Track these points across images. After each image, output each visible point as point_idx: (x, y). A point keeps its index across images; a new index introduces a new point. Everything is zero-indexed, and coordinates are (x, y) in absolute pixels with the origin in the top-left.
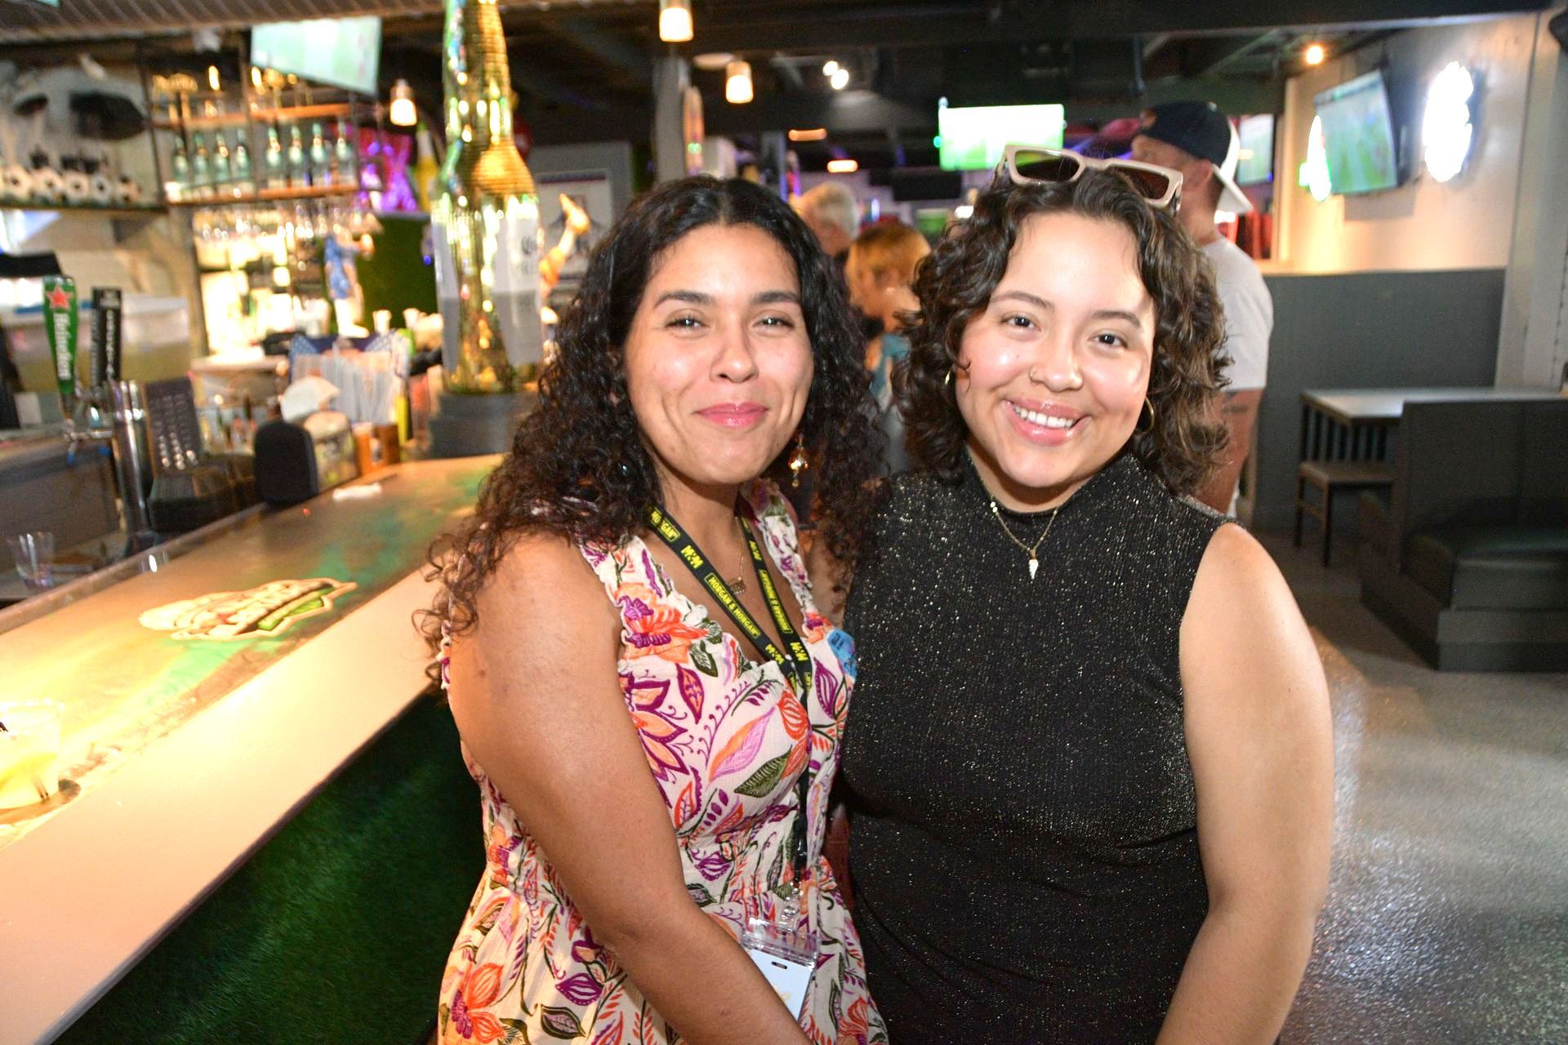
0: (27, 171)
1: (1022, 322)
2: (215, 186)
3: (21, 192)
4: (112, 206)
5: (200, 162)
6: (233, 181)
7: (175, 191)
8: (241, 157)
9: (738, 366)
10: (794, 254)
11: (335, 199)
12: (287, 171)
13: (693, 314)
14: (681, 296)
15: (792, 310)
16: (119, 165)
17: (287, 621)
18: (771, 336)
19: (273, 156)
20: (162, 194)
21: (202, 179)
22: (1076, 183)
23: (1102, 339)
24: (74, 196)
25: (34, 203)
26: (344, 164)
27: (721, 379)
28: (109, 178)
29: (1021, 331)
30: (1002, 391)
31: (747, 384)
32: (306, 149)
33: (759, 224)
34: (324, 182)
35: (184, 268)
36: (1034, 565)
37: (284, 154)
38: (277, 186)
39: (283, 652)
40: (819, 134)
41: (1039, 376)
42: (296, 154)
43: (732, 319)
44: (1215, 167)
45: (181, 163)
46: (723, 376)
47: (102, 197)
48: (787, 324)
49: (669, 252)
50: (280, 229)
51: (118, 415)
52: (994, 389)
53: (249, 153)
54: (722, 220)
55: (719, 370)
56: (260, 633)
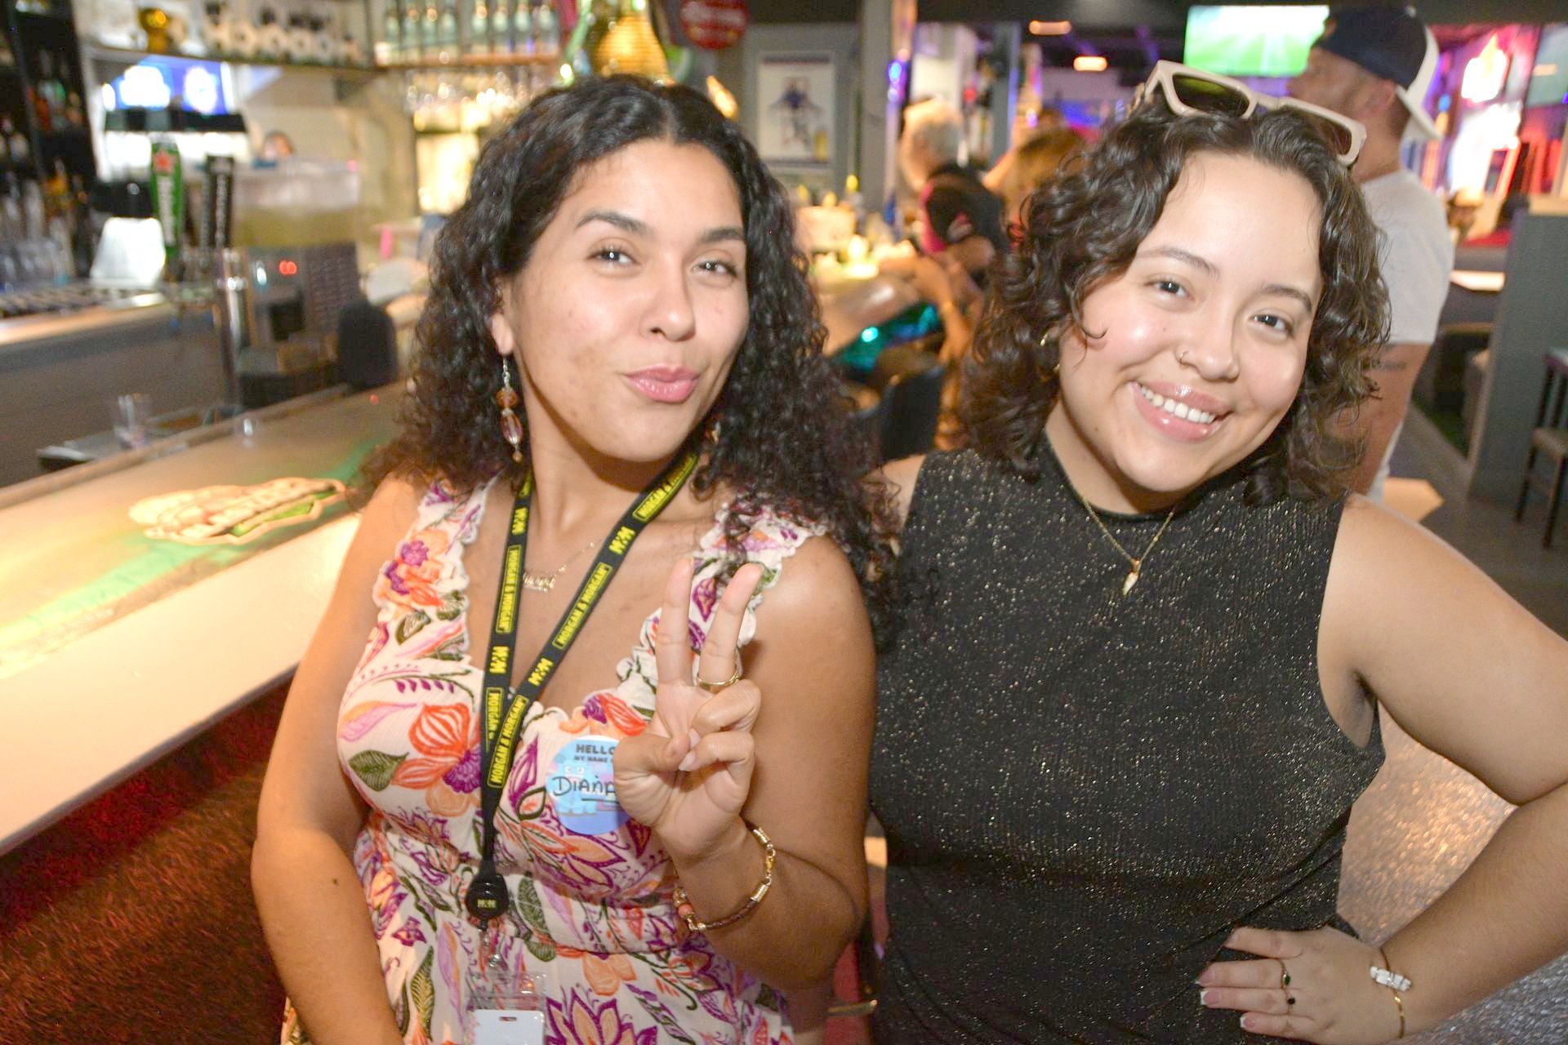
0: (255, 26)
1: (1169, 287)
2: (422, 48)
3: (247, 49)
4: (335, 64)
5: (410, 24)
6: (440, 45)
7: (384, 52)
8: (448, 22)
9: (675, 320)
12: (491, 36)
13: (625, 246)
14: (613, 219)
16: (345, 23)
18: (712, 286)
19: (479, 21)
20: (371, 55)
21: (411, 41)
22: (1251, 120)
23: (1262, 319)
24: (298, 54)
25: (260, 59)
26: (547, 33)
27: (653, 336)
28: (334, 37)
29: (1165, 297)
30: (1134, 371)
32: (511, 15)
34: (526, 50)
35: (401, 131)
36: (1132, 579)
37: (489, 19)
38: (480, 52)
39: (233, 563)
40: (1062, 27)
41: (1191, 357)
42: (500, 20)
44: (1400, 90)
45: (392, 25)
46: (656, 331)
47: (325, 56)
48: (729, 269)
50: (480, 96)
51: (219, 282)
53: (455, 18)
54: (665, 134)
55: (654, 324)
56: (229, 538)
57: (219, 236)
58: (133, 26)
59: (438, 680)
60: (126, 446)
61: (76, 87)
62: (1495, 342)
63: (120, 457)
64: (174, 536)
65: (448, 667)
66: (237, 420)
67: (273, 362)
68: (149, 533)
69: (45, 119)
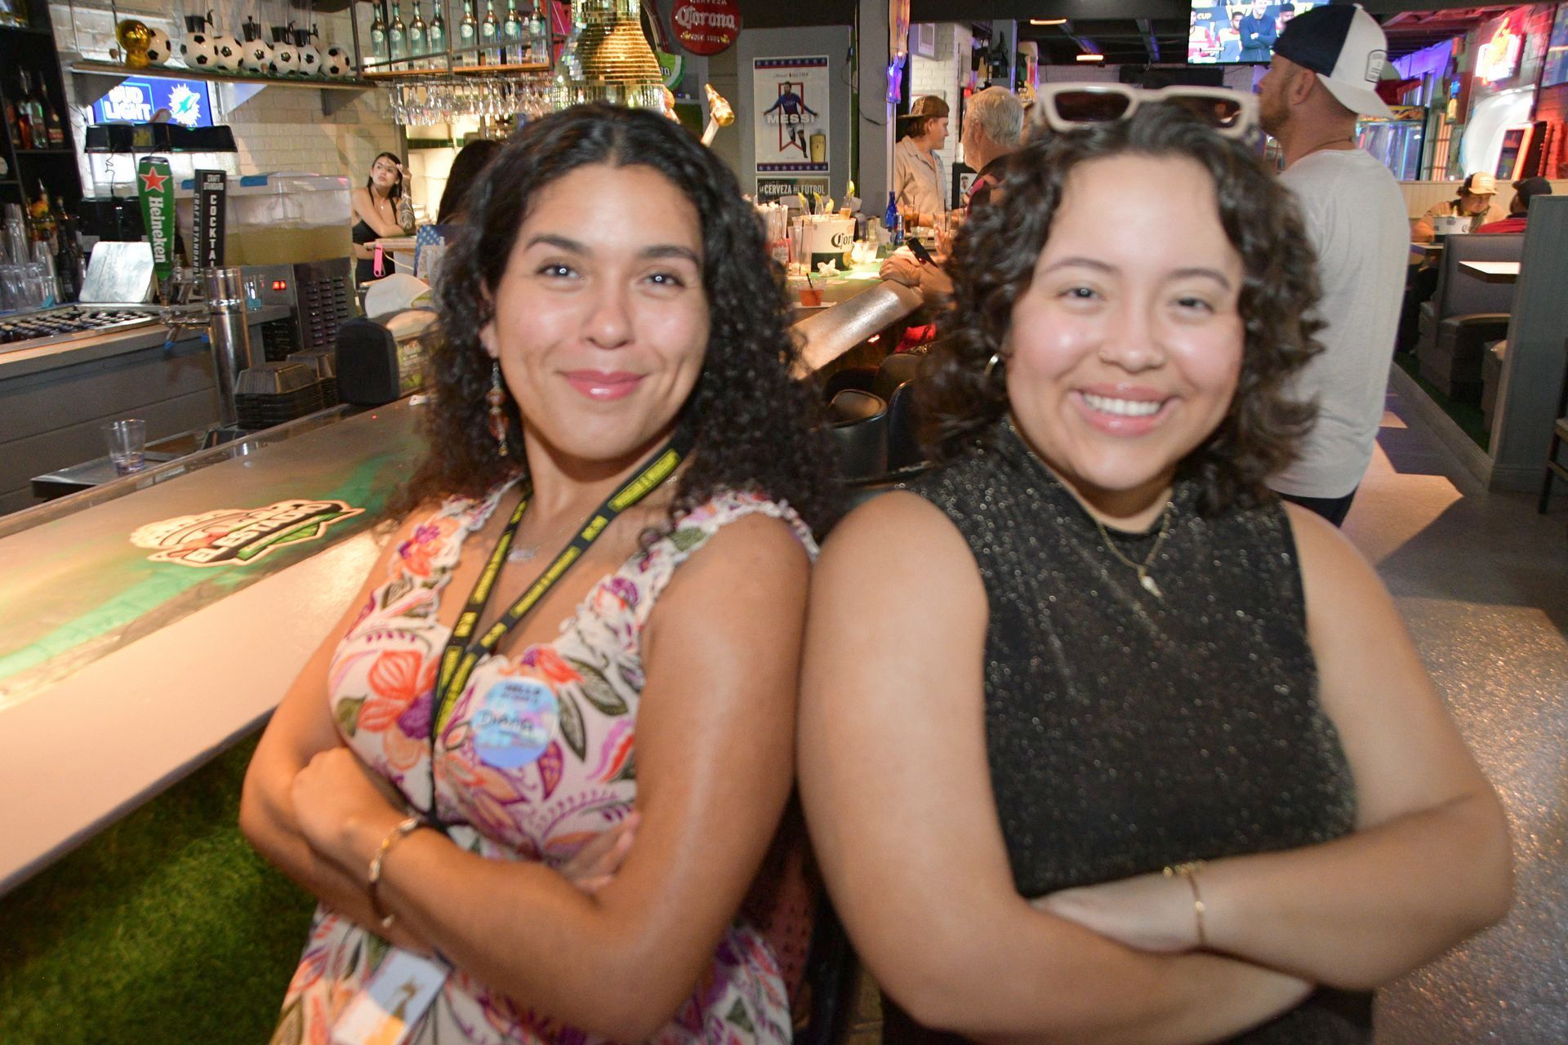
0: (239, 42)
1: (1083, 294)
2: (410, 61)
3: (232, 63)
4: (319, 78)
5: (397, 36)
6: (428, 56)
7: (372, 64)
8: (436, 32)
9: (610, 330)
10: (697, 201)
11: (526, 77)
12: (480, 47)
13: (568, 262)
14: (554, 241)
15: (687, 269)
16: (330, 36)
17: (270, 548)
18: (657, 296)
19: (466, 32)
20: (360, 67)
21: (398, 53)
22: (1130, 121)
23: (1182, 302)
24: (282, 67)
25: (245, 74)
26: (537, 39)
27: (589, 344)
28: (319, 49)
29: (1082, 303)
30: (1068, 380)
31: (620, 352)
32: (501, 25)
33: (656, 166)
34: (515, 59)
37: (476, 30)
38: (470, 62)
39: (240, 586)
41: (1111, 356)
42: (489, 30)
43: (612, 274)
45: (379, 37)
46: (592, 340)
47: (311, 69)
48: (679, 283)
49: (547, 192)
51: (214, 303)
52: (1058, 377)
53: (442, 27)
54: (613, 156)
55: (588, 332)
56: (235, 561)
57: (212, 255)
58: (114, 43)
59: (402, 633)
60: (122, 471)
61: (57, 106)
62: (1512, 331)
63: (117, 482)
64: (178, 560)
65: (415, 623)
66: (236, 441)
67: (270, 382)
68: (153, 558)
69: (26, 139)
